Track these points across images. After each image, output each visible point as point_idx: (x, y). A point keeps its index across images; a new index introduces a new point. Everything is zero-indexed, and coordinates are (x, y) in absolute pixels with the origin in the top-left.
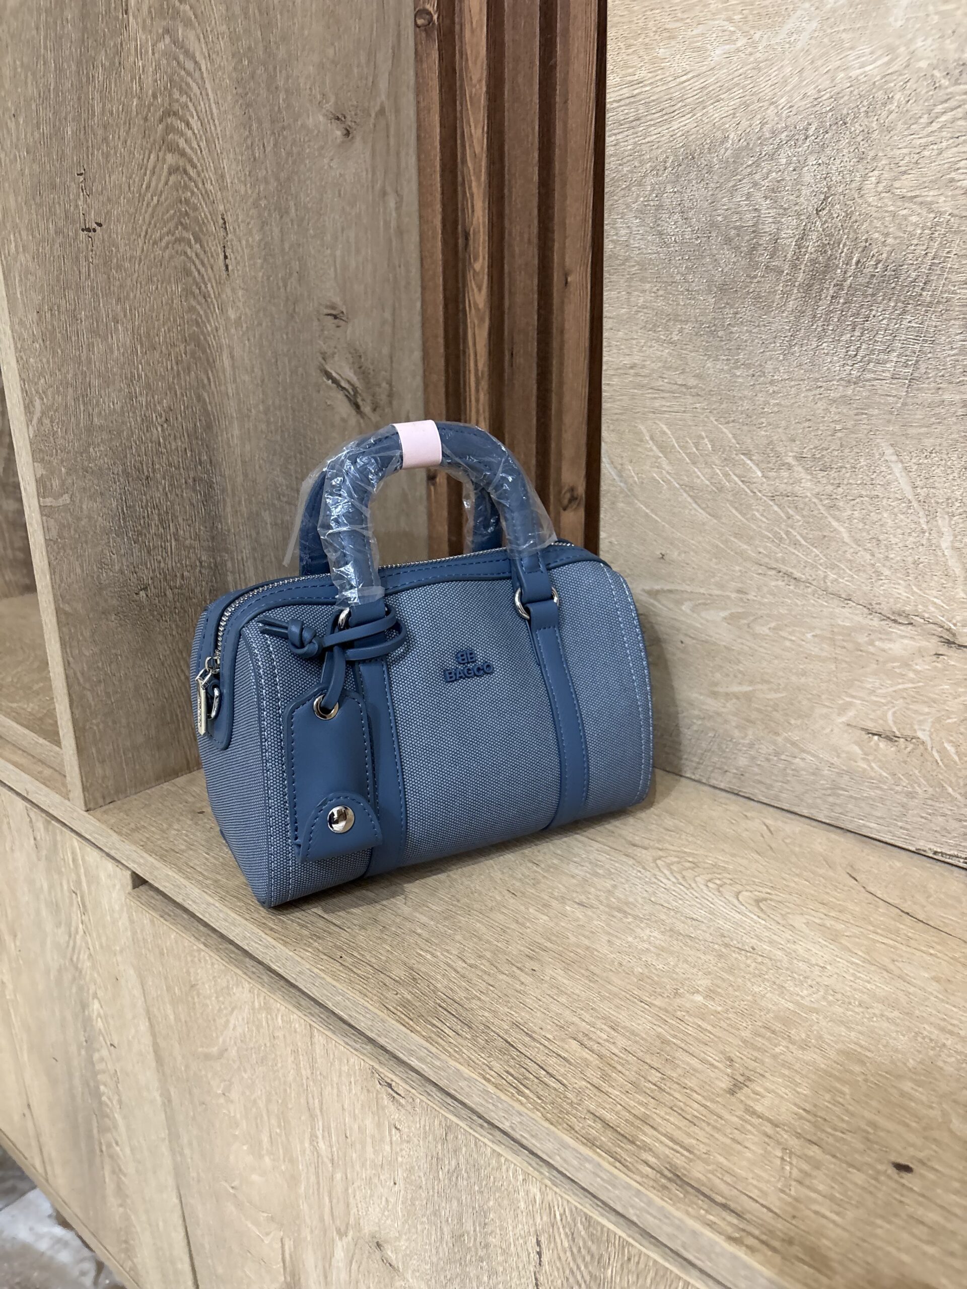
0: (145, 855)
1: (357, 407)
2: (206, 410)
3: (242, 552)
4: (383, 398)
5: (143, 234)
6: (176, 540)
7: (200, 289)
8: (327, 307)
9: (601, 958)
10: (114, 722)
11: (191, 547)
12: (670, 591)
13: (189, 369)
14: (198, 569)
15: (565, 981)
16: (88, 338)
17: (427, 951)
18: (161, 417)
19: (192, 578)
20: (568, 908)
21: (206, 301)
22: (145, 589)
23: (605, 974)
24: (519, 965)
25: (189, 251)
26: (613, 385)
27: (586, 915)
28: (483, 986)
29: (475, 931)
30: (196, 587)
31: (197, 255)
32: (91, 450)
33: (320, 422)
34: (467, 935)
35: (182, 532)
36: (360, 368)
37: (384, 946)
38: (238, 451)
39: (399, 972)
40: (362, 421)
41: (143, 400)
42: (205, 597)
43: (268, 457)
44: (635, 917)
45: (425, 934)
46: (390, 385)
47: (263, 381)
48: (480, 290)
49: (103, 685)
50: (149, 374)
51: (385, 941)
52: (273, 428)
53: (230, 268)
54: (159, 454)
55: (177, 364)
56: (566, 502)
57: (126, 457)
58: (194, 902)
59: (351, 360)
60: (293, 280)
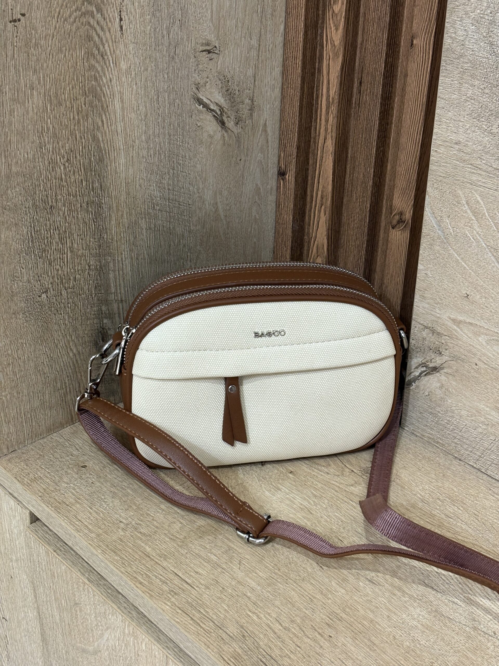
0: (43, 505)
1: (223, 123)
2: (99, 147)
3: (122, 254)
4: (245, 112)
5: (56, 15)
6: (71, 252)
7: (99, 50)
8: (202, 45)
9: (381, 631)
10: (18, 393)
11: (83, 255)
12: (471, 324)
13: (87, 115)
14: (87, 271)
15: (352, 648)
16: (10, 106)
17: (254, 613)
18: (64, 157)
19: (82, 279)
20: (361, 583)
21: (103, 58)
22: (46, 292)
23: (382, 645)
24: (320, 632)
25: (92, 21)
26: (440, 153)
27: (374, 592)
28: (293, 647)
29: (290, 598)
30: (85, 285)
31: (98, 23)
32: (9, 191)
33: (191, 142)
34: (284, 601)
35: (76, 245)
36: (228, 90)
37: (223, 605)
38: (123, 175)
39: (233, 629)
40: (225, 135)
41: (50, 147)
42: (91, 292)
43: (146, 177)
44: (411, 597)
45: (253, 598)
46: (252, 101)
47: (146, 116)
48: (337, 29)
49: (11, 367)
50: (56, 126)
51: (223, 601)
52: (152, 153)
53: (124, 28)
54: (61, 187)
55: (78, 114)
56: (395, 222)
57: (35, 193)
58: (81, 548)
59: (220, 87)
60: (176, 28)
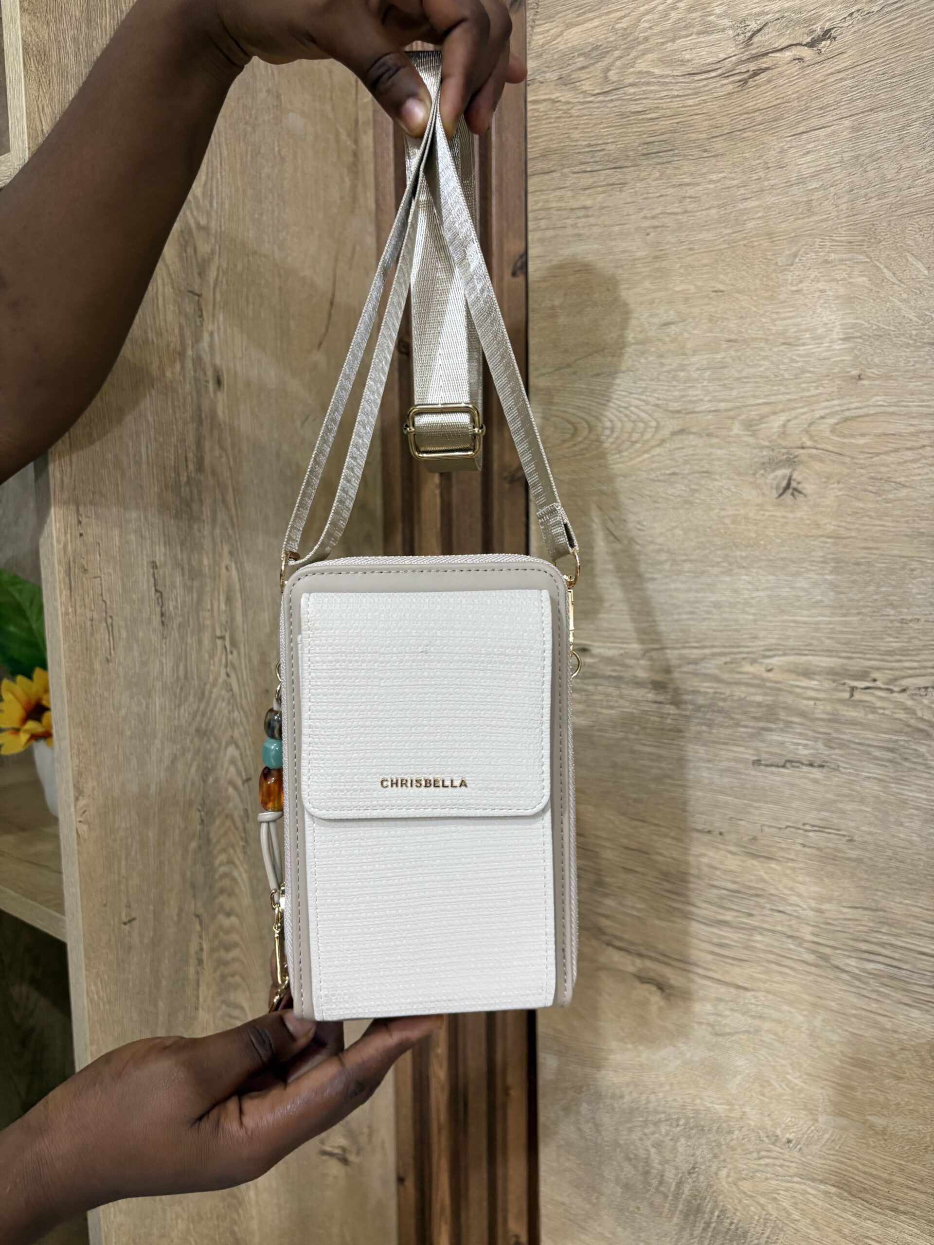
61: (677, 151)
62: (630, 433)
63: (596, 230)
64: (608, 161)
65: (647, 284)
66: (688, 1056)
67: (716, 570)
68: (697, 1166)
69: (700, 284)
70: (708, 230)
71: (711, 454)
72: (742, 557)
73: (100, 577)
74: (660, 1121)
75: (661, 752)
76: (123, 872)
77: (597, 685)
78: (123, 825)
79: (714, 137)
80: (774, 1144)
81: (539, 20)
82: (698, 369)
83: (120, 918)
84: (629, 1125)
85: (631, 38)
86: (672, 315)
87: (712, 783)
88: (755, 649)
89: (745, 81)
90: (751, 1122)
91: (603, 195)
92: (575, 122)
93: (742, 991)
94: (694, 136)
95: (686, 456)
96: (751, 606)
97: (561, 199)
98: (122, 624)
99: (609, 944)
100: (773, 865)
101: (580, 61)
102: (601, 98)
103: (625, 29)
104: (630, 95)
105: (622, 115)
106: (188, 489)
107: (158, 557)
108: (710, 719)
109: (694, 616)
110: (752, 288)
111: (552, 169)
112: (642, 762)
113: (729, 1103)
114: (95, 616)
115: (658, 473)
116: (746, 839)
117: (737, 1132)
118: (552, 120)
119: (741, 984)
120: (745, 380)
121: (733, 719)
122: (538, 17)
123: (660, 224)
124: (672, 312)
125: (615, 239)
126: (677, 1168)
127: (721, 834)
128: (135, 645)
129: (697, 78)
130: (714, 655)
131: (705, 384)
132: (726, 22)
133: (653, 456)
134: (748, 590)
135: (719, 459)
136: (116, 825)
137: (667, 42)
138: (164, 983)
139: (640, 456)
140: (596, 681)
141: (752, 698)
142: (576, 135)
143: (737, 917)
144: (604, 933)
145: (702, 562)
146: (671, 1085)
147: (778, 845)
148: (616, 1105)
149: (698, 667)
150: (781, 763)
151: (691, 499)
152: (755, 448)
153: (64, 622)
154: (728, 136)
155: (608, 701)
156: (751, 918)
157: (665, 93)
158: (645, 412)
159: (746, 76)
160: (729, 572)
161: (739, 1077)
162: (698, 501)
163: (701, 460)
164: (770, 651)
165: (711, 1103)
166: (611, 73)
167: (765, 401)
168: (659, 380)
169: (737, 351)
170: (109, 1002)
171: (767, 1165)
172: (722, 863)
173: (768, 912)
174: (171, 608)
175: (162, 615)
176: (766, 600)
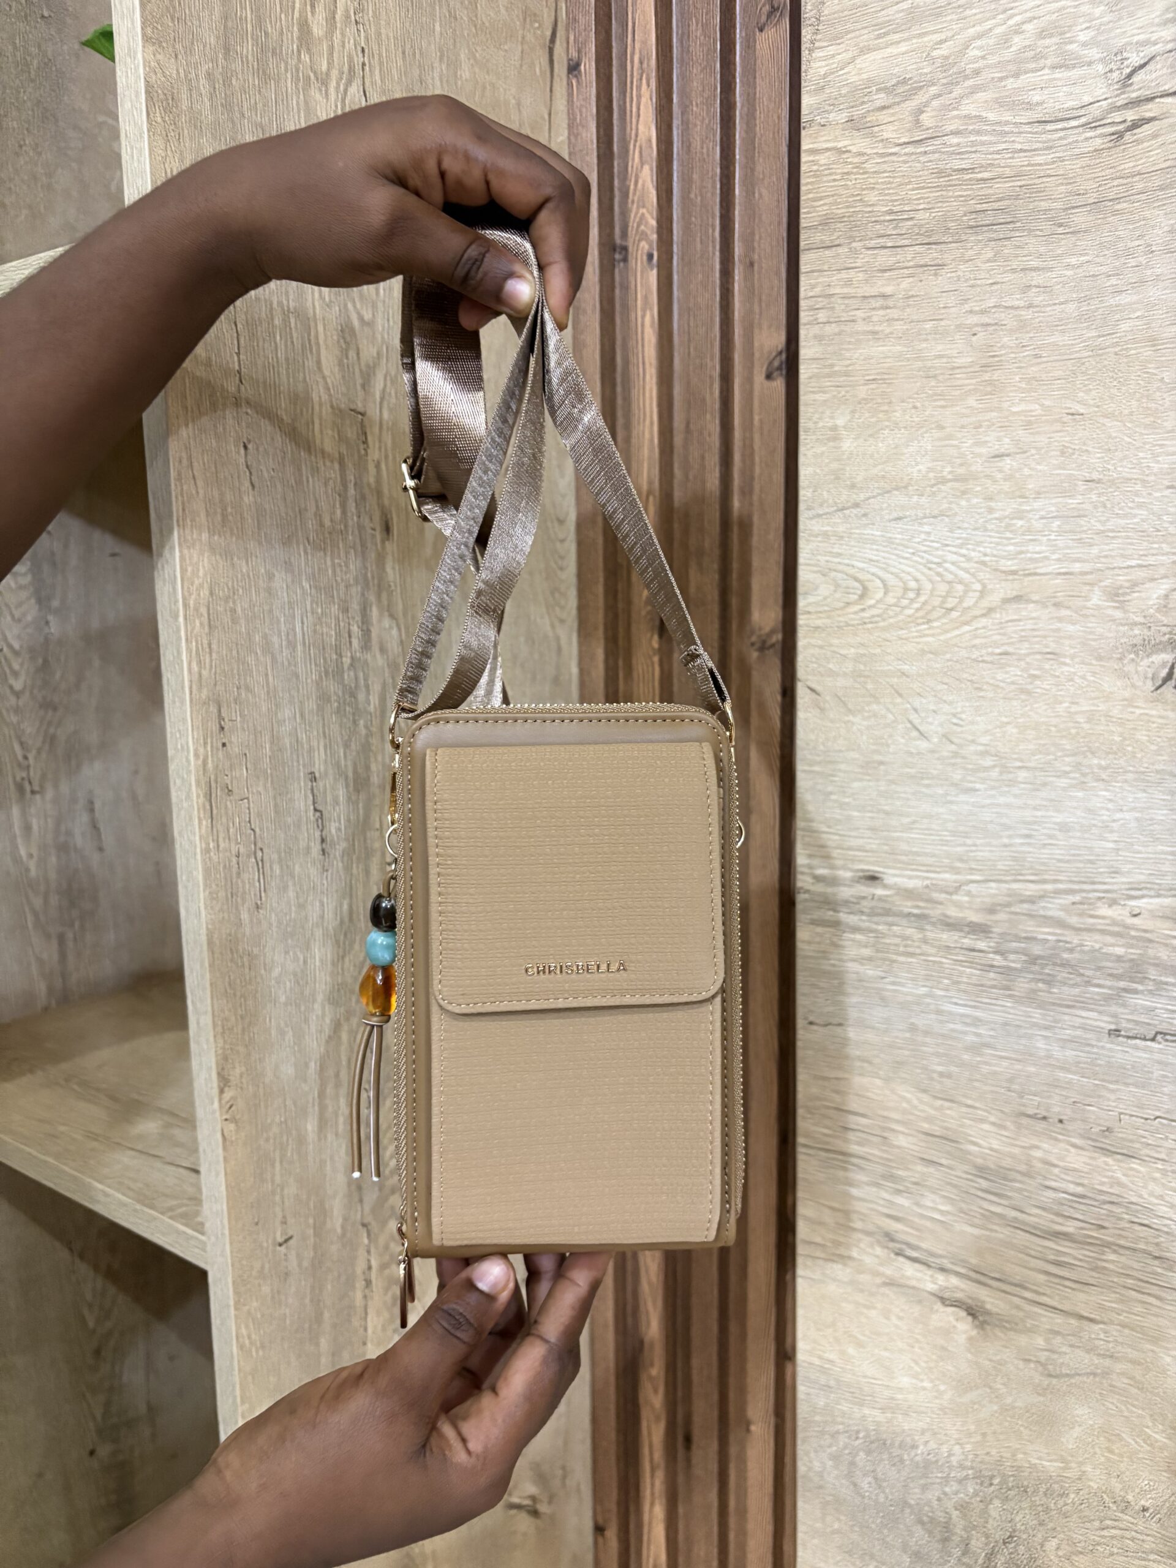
61: (1018, 224)
62: (945, 598)
63: (899, 326)
64: (918, 234)
65: (972, 402)
66: (1009, 1400)
67: (1063, 782)
68: (1017, 1534)
69: (1047, 403)
70: (1063, 332)
71: (1058, 630)
72: (1101, 767)
73: (248, 798)
74: (966, 1478)
75: (979, 1014)
76: (278, 1179)
77: (891, 924)
78: (277, 1119)
79: (1073, 208)
80: (1122, 1512)
81: (820, 40)
82: (1042, 518)
83: (275, 1238)
84: (922, 1482)
85: (955, 70)
86: (1007, 444)
87: (1049, 1057)
88: (1115, 887)
89: (1120, 135)
90: (1092, 1484)
91: (911, 279)
92: (872, 181)
93: (1086, 1323)
94: (1044, 205)
95: (1022, 630)
96: (1112, 832)
97: (849, 283)
98: (275, 856)
99: (899, 1254)
100: (1135, 1165)
101: (881, 99)
102: (910, 149)
103: (947, 58)
104: (951, 146)
105: (940, 173)
106: (352, 673)
107: (317, 766)
108: (1049, 975)
109: (1032, 841)
110: (1126, 412)
111: (836, 243)
112: (952, 1026)
113: (1063, 1460)
114: (242, 850)
115: (984, 651)
116: (1096, 1129)
117: (1072, 1496)
118: (838, 177)
119: (1086, 1314)
120: (1111, 534)
121: (1083, 975)
122: (819, 37)
123: (993, 322)
124: (1007, 440)
125: (926, 340)
126: (987, 1536)
127: (1061, 1121)
128: (290, 883)
129: (1049, 127)
130: (1058, 892)
131: (1053, 537)
132: (1094, 53)
133: (976, 629)
134: (1108, 810)
135: (1070, 637)
136: (269, 1121)
137: (1007, 77)
138: (326, 1315)
139: (957, 628)
140: (890, 919)
141: (1111, 950)
142: (872, 197)
143: (1082, 1228)
144: (892, 1240)
145: (1042, 770)
146: (984, 1435)
147: (1144, 1140)
148: (906, 1457)
149: (1034, 907)
150: (1151, 1036)
151: (1029, 687)
152: (1122, 625)
153: (204, 861)
154: (1093, 206)
155: (906, 946)
156: (1103, 1231)
157: (1004, 146)
158: (966, 571)
159: (1121, 127)
160: (1082, 785)
161: (1077, 1429)
162: (1038, 690)
163: (1045, 637)
164: (1136, 890)
165: (1039, 1458)
166: (923, 117)
167: (1140, 562)
168: (986, 530)
169: (1099, 495)
170: (263, 1347)
171: (1112, 1537)
172: (1062, 1159)
173: (1127, 1225)
174: (333, 831)
175: (323, 841)
176: (1133, 824)
